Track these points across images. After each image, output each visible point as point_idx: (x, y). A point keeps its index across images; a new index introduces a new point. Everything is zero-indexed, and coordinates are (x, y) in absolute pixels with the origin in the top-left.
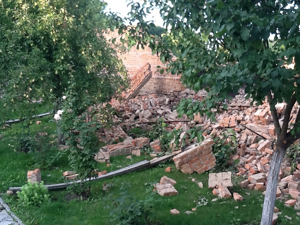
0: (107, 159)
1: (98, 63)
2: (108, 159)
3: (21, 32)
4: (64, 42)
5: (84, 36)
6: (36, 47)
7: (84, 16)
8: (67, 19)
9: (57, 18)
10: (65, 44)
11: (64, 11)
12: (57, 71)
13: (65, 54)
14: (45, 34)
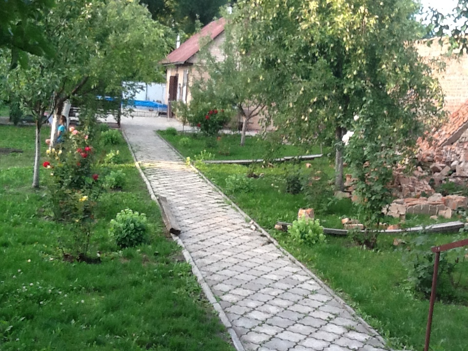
0: (402, 213)
1: (403, 81)
2: (403, 215)
3: (305, 38)
4: (360, 52)
5: (387, 44)
6: (322, 57)
7: (390, 17)
8: (366, 22)
9: (353, 20)
10: (360, 54)
11: (364, 11)
12: (346, 89)
13: (358, 68)
14: (336, 40)
